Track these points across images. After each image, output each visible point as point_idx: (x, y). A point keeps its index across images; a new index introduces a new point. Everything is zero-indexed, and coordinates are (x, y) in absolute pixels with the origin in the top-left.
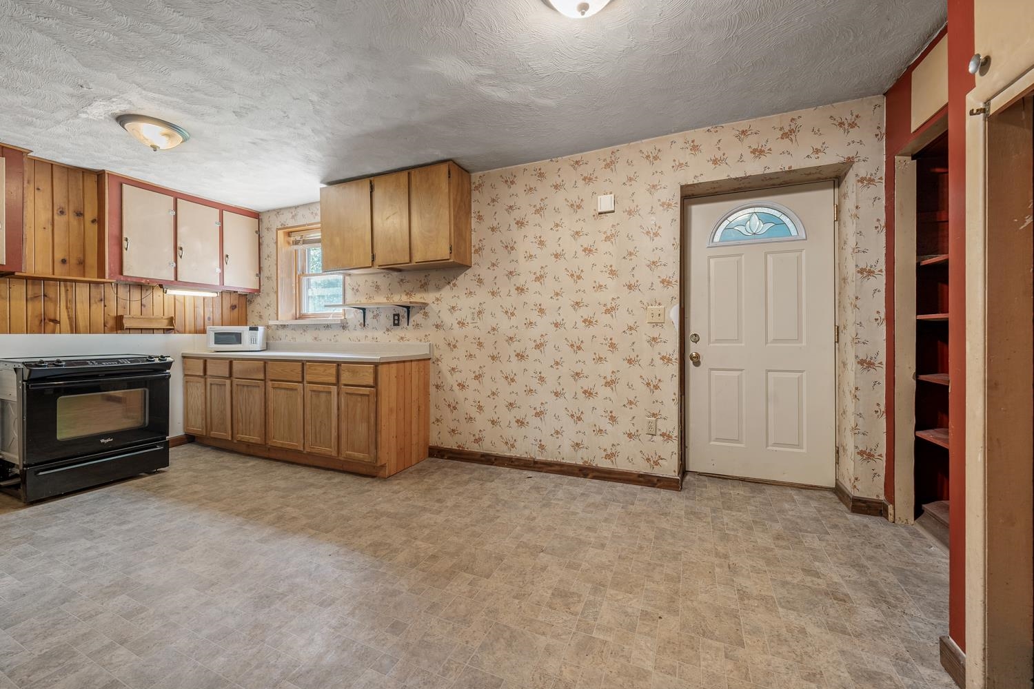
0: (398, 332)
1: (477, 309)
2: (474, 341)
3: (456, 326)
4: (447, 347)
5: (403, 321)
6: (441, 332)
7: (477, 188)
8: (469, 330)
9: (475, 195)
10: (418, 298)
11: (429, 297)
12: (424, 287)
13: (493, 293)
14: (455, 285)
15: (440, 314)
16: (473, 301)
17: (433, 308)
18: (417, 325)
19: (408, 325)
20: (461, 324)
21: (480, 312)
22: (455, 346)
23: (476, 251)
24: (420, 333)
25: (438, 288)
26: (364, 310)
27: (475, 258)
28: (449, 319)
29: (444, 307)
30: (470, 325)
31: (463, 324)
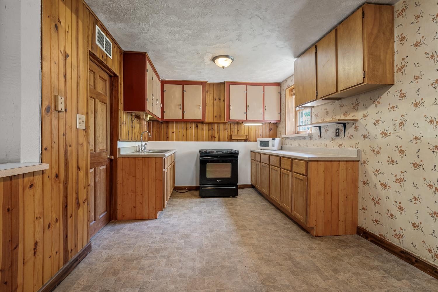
0: (339, 141)
1: (399, 121)
2: (395, 149)
3: (380, 136)
4: (372, 153)
5: (342, 133)
6: (367, 141)
7: (400, 14)
8: (391, 139)
9: (398, 21)
10: (351, 116)
11: (358, 115)
12: (355, 108)
13: (416, 105)
14: (379, 103)
15: (367, 127)
16: (396, 115)
17: (362, 122)
18: (351, 136)
19: (345, 136)
20: (384, 134)
21: (401, 123)
22: (378, 153)
23: (399, 70)
24: (353, 142)
25: (366, 107)
26: (320, 127)
27: (397, 76)
28: (374, 131)
29: (370, 121)
30: (392, 134)
31: (386, 134)
